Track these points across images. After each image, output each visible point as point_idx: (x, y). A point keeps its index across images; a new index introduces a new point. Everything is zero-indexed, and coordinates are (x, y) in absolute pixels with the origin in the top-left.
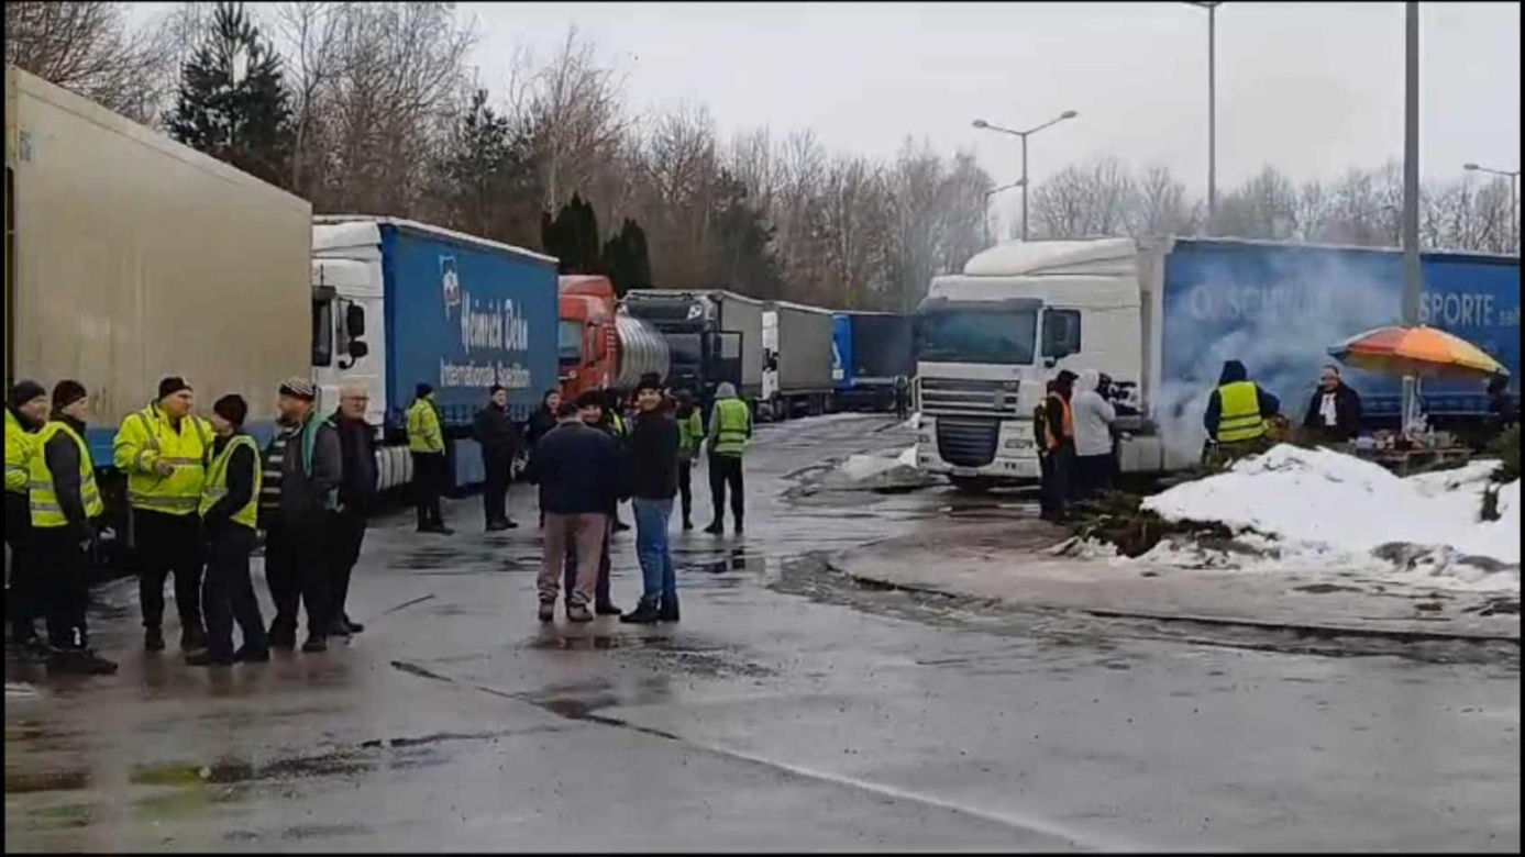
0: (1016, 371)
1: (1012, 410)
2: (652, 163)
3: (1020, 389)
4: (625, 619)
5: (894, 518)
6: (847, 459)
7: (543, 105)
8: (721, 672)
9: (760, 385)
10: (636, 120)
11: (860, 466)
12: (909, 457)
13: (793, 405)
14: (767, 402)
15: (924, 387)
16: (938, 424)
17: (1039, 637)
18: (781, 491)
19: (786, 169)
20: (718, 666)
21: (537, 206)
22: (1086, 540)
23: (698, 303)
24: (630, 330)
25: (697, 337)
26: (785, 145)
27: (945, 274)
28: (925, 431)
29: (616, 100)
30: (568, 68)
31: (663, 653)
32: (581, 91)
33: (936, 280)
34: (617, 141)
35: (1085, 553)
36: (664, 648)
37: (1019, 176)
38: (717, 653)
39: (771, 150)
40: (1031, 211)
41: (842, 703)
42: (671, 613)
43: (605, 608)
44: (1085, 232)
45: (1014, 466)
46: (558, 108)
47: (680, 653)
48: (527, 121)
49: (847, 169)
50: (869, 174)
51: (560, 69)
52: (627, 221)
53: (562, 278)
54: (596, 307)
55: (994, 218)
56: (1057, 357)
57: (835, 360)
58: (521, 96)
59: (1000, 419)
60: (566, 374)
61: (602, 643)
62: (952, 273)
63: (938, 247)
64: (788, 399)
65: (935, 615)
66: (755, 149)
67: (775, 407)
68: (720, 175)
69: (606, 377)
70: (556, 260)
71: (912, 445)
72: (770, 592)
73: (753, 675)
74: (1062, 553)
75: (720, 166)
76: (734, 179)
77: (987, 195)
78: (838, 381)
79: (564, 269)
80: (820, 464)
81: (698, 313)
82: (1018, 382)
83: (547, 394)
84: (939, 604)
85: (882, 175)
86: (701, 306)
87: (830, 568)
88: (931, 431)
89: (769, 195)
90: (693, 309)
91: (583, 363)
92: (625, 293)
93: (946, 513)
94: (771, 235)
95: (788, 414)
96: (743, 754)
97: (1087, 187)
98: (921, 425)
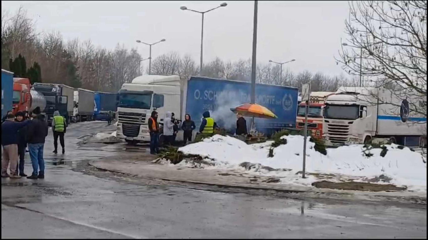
0: (145, 111)
1: (144, 122)
2: (43, 46)
3: (146, 116)
4: (28, 178)
5: (109, 151)
6: (97, 134)
7: (11, 28)
8: (55, 194)
9: (73, 112)
10: (39, 34)
11: (100, 136)
12: (114, 134)
13: (83, 118)
14: (75, 117)
15: (119, 114)
16: (123, 125)
17: (147, 186)
18: (77, 142)
19: (83, 50)
20: (54, 192)
21: (8, 57)
22: (162, 159)
23: (55, 87)
24: (34, 94)
25: (55, 97)
26: (83, 44)
27: (127, 83)
28: (119, 126)
29: (33, 28)
30: (19, 18)
31: (38, 188)
32: (23, 25)
33: (124, 84)
34: (33, 40)
35: (161, 163)
36: (39, 187)
37: (149, 57)
38: (54, 188)
39: (78, 45)
40: (152, 66)
41: (90, 204)
42: (42, 176)
43: (23, 175)
44: (167, 74)
45: (144, 137)
46: (15, 30)
47: (44, 188)
48: (6, 32)
49: (101, 51)
50: (107, 54)
51: (16, 19)
52: (35, 63)
53: (14, 78)
54: (25, 87)
55: (142, 67)
56: (157, 108)
57: (95, 106)
58: (4, 25)
59: (140, 124)
60: (15, 106)
61: (21, 185)
62: (129, 83)
63: (126, 75)
64: (80, 116)
65: (118, 179)
66: (74, 44)
67: (77, 118)
68: (63, 51)
69: (27, 107)
70: (13, 73)
71: (115, 130)
72: (71, 171)
73: (65, 195)
74: (155, 163)
75: (63, 49)
76: (68, 53)
77: (140, 62)
78: (95, 112)
79: (15, 76)
80: (89, 135)
81: (55, 90)
82: (145, 114)
83: (8, 112)
84: (120, 176)
85: (111, 54)
86: (56, 88)
87: (89, 165)
88: (121, 127)
89: (77, 58)
90: (53, 89)
91: (20, 103)
92: (33, 84)
93: (124, 150)
94: (78, 69)
95: (80, 120)
96: (60, 218)
97: (168, 60)
98: (118, 125)
